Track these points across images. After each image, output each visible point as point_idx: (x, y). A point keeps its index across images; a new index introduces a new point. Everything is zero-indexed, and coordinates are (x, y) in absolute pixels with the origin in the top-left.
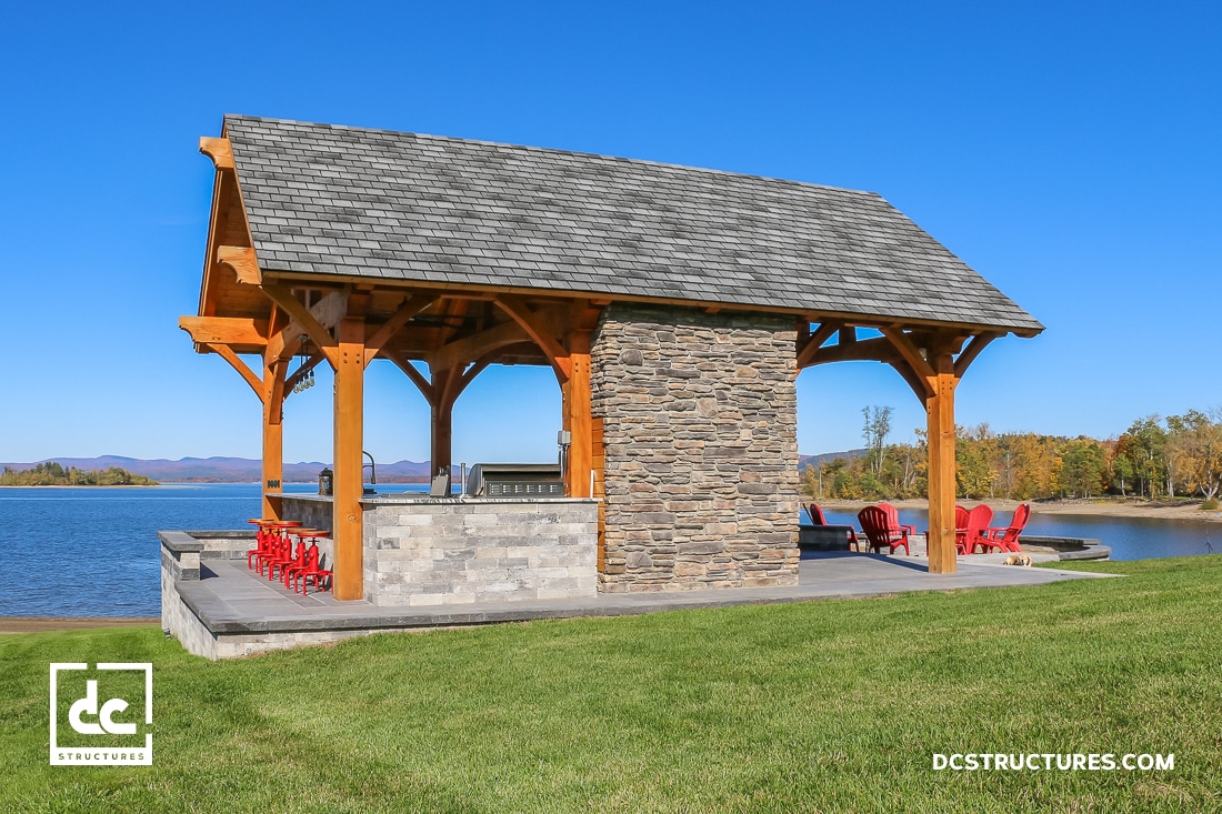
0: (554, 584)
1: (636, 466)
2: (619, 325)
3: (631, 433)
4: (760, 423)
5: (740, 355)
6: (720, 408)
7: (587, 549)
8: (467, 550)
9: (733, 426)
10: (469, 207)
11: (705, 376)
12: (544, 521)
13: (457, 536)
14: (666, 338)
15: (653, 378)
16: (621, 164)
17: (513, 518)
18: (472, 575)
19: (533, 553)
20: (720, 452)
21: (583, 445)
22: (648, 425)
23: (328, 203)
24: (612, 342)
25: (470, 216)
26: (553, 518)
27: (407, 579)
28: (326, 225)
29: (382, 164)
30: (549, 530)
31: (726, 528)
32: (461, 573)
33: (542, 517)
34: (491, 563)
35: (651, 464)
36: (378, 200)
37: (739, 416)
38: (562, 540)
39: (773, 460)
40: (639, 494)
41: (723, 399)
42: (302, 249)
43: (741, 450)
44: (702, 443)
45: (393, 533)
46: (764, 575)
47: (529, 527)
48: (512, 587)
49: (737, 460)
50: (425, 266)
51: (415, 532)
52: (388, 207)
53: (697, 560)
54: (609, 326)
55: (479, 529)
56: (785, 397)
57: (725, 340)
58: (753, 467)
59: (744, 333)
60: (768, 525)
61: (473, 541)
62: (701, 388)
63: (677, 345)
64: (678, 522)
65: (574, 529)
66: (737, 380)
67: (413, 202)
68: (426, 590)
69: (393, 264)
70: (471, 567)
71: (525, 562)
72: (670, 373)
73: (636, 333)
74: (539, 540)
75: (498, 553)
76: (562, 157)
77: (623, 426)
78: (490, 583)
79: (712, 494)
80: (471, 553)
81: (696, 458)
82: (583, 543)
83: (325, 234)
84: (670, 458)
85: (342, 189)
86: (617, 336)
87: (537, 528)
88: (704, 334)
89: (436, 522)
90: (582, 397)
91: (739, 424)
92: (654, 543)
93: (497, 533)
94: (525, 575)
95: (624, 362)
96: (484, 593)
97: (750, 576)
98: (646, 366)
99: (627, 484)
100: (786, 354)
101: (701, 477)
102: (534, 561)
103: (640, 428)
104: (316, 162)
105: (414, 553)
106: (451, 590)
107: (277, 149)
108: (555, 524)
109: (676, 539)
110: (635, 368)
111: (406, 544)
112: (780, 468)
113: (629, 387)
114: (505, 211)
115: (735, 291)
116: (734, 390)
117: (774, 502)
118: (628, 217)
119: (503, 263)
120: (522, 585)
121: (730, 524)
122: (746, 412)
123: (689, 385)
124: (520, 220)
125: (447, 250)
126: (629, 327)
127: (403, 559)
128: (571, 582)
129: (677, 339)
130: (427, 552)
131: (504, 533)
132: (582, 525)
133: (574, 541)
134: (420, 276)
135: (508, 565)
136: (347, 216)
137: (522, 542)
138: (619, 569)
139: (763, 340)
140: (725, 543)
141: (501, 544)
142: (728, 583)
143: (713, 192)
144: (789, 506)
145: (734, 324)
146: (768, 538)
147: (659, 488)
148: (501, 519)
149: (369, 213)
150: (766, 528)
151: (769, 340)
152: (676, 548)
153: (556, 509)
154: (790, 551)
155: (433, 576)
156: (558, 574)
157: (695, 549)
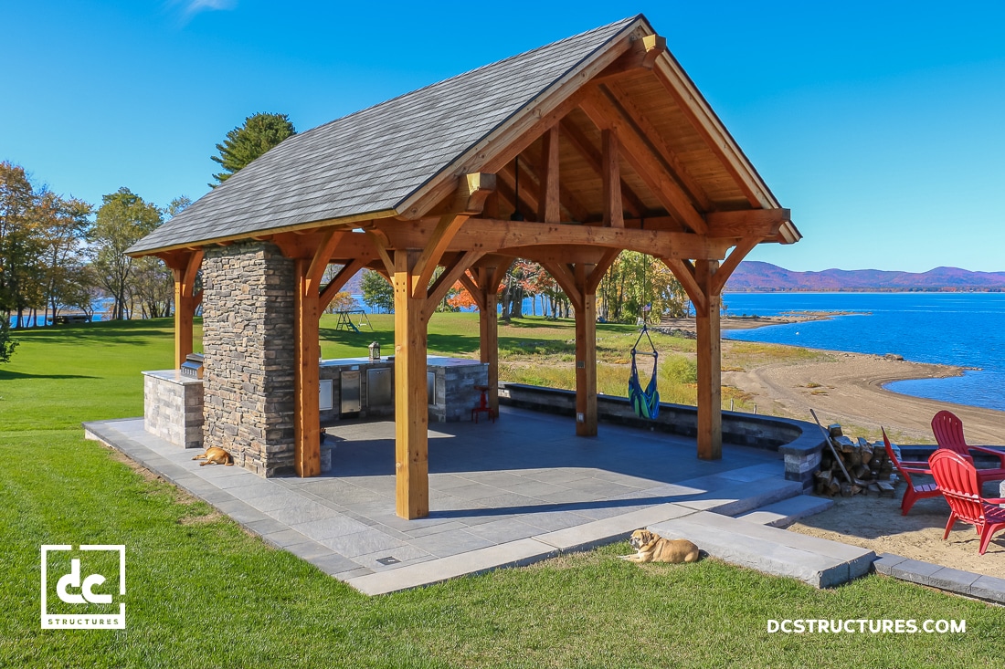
0: (176, 435)
1: (211, 362)
3: (210, 338)
4: (250, 332)
5: (243, 276)
6: (236, 320)
7: (182, 416)
9: (240, 335)
11: (232, 294)
12: (173, 394)
13: (156, 396)
15: (216, 299)
17: (166, 390)
20: (236, 355)
22: (214, 333)
24: (205, 274)
27: (149, 417)
31: (238, 416)
33: (172, 391)
35: (215, 360)
37: (243, 326)
40: (212, 383)
41: (237, 312)
43: (243, 354)
44: (231, 347)
46: (252, 462)
47: (169, 396)
49: (242, 363)
51: (150, 391)
53: (229, 438)
54: (204, 263)
56: (259, 309)
57: (238, 265)
58: (248, 369)
59: (245, 257)
61: (159, 401)
62: (230, 304)
63: (222, 273)
64: (223, 406)
65: (180, 401)
66: (243, 297)
68: (152, 425)
70: (159, 415)
72: (220, 294)
73: (211, 266)
74: (172, 405)
75: (164, 410)
77: (208, 333)
78: (163, 427)
79: (234, 388)
81: (228, 359)
82: (181, 411)
86: (206, 269)
88: (232, 262)
89: (154, 388)
91: (243, 332)
92: (216, 418)
93: (163, 398)
94: (169, 425)
95: (208, 288)
96: (162, 433)
97: (247, 460)
98: (214, 292)
99: (209, 375)
100: (260, 271)
101: (230, 374)
102: (171, 418)
108: (175, 398)
109: (222, 419)
110: (211, 292)
111: (149, 397)
112: (258, 371)
113: (210, 306)
116: (242, 305)
120: (169, 430)
121: (240, 414)
122: (246, 323)
123: (226, 303)
126: (208, 262)
129: (223, 267)
130: (152, 404)
133: (179, 409)
135: (166, 417)
137: (168, 405)
138: (207, 433)
140: (238, 429)
141: (164, 405)
142: (238, 461)
144: (258, 405)
146: (253, 430)
150: (252, 422)
151: (254, 261)
152: (223, 426)
153: (175, 387)
154: (262, 447)
155: (153, 418)
156: (176, 428)
157: (228, 428)
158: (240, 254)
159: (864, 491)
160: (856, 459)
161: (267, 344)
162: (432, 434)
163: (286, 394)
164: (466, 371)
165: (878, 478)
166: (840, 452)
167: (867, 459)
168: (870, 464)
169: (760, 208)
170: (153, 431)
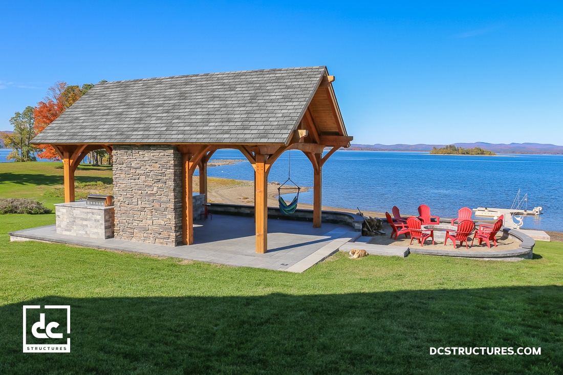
0: (94, 233)
1: (122, 199)
2: (116, 151)
3: (120, 187)
4: (160, 185)
5: (153, 160)
6: (146, 179)
7: (102, 224)
8: (74, 220)
9: (151, 186)
11: (142, 167)
12: (91, 214)
13: (71, 216)
14: (130, 155)
15: (126, 169)
17: (83, 212)
18: (75, 228)
19: (88, 223)
20: (147, 195)
22: (125, 185)
24: (115, 157)
26: (93, 214)
27: (62, 226)
31: (148, 222)
32: (73, 227)
33: (90, 213)
34: (79, 225)
35: (126, 198)
37: (153, 182)
38: (95, 220)
39: (165, 199)
40: (123, 208)
41: (147, 176)
43: (154, 195)
44: (140, 192)
46: (162, 241)
47: (87, 215)
48: (84, 232)
49: (152, 198)
51: (63, 214)
53: (141, 232)
55: (76, 215)
56: (169, 175)
57: (148, 155)
58: (159, 202)
59: (155, 152)
60: (163, 223)
61: (75, 218)
62: (140, 172)
63: (133, 157)
64: (134, 218)
65: (98, 217)
66: (152, 169)
68: (66, 230)
70: (75, 225)
71: (87, 226)
72: (131, 167)
73: (121, 153)
74: (90, 220)
75: (80, 222)
78: (79, 231)
79: (145, 210)
81: (139, 197)
82: (101, 222)
84: (131, 196)
87: (89, 216)
88: (141, 153)
89: (67, 212)
91: (154, 185)
92: (127, 224)
93: (80, 216)
94: (87, 230)
95: (118, 164)
96: (78, 234)
97: (157, 240)
98: (124, 165)
99: (119, 204)
100: (169, 159)
101: (140, 203)
102: (89, 226)
103: (123, 186)
105: (63, 220)
106: (71, 231)
108: (93, 216)
109: (134, 224)
110: (121, 166)
111: (61, 217)
112: (168, 202)
113: (119, 171)
115: (148, 137)
116: (152, 173)
117: (165, 215)
120: (86, 232)
121: (151, 221)
122: (156, 181)
123: (137, 171)
126: (119, 152)
128: (97, 233)
129: (133, 155)
130: (66, 220)
131: (82, 216)
132: (100, 216)
133: (98, 221)
135: (83, 226)
137: (86, 220)
138: (118, 231)
139: (163, 154)
140: (149, 227)
141: (81, 220)
142: (150, 241)
144: (170, 216)
146: (163, 227)
147: (129, 206)
150: (162, 224)
152: (134, 227)
153: (94, 211)
154: (171, 234)
155: (67, 227)
156: (95, 230)
157: (139, 228)
158: (150, 149)
159: (376, 234)
160: (372, 223)
161: (174, 190)
162: (194, 226)
163: (180, 211)
164: (198, 198)
165: (378, 229)
166: (367, 222)
167: (375, 223)
168: (376, 225)
169: (343, 135)
170: (68, 233)
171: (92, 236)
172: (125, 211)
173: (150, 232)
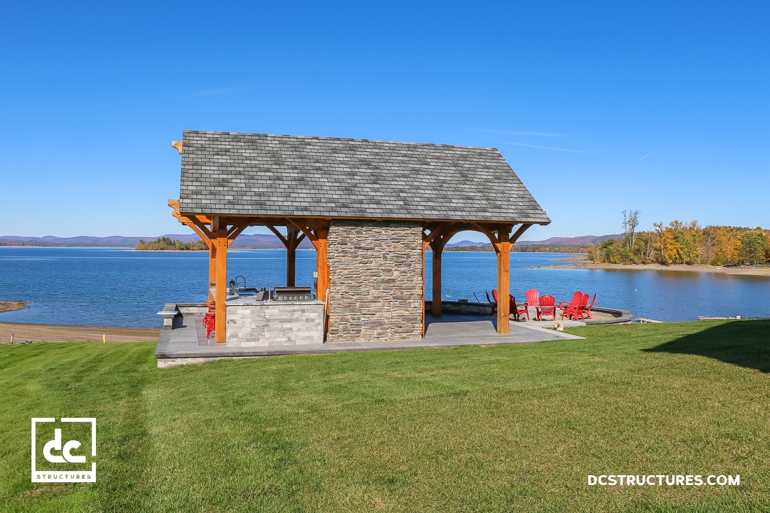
0: (303, 338)
1: (343, 288)
2: (337, 228)
3: (341, 274)
5: (394, 239)
6: (384, 262)
7: (319, 324)
8: (266, 324)
9: (390, 270)
10: (279, 174)
11: (377, 248)
13: (261, 319)
14: (358, 233)
15: (352, 250)
16: (363, 143)
17: (286, 311)
18: (267, 335)
19: (294, 326)
20: (383, 281)
21: (323, 278)
22: (351, 270)
23: (217, 176)
24: (333, 236)
25: (279, 179)
26: (303, 311)
27: (240, 336)
28: (213, 188)
29: (247, 153)
30: (302, 316)
31: (386, 314)
32: (263, 333)
33: (299, 311)
34: (276, 329)
35: (351, 287)
36: (240, 173)
37: (393, 265)
38: (307, 320)
39: (409, 284)
40: (345, 300)
41: (385, 258)
42: (199, 201)
43: (394, 280)
44: (375, 278)
45: (234, 317)
46: (404, 335)
48: (285, 339)
49: (392, 285)
50: (250, 207)
51: (243, 317)
52: (243, 177)
53: (373, 328)
54: (332, 229)
55: (271, 315)
56: (416, 256)
57: (386, 233)
58: (401, 288)
59: (396, 229)
60: (406, 313)
61: (268, 320)
62: (375, 254)
63: (364, 236)
64: (363, 312)
65: (313, 315)
66: (392, 250)
67: (255, 173)
68: (248, 340)
69: (236, 207)
70: (267, 331)
71: (291, 329)
72: (360, 248)
73: (345, 231)
74: (297, 320)
75: (279, 326)
76: (335, 142)
77: (338, 271)
78: (275, 338)
79: (380, 300)
80: (267, 325)
81: (372, 284)
83: (211, 193)
84: (360, 284)
85: (225, 168)
86: (336, 232)
87: (296, 315)
88: (377, 230)
89: (252, 312)
90: (323, 258)
91: (393, 269)
92: (351, 321)
93: (278, 317)
94: (291, 335)
95: (338, 244)
96: (273, 342)
97: (397, 336)
98: (349, 245)
99: (339, 296)
100: (417, 237)
101: (373, 292)
102: (295, 329)
103: (346, 272)
104: (218, 154)
105: (243, 326)
106: (258, 341)
107: (202, 148)
109: (362, 319)
111: (239, 322)
112: (414, 288)
113: (341, 254)
114: (296, 175)
115: (391, 211)
116: (391, 254)
117: (410, 303)
118: (354, 174)
119: (285, 203)
120: (289, 339)
121: (389, 313)
122: (397, 264)
123: (369, 253)
124: (302, 179)
125: (262, 198)
126: (341, 229)
127: (239, 327)
128: (312, 338)
129: (364, 233)
130: (248, 325)
131: (281, 317)
132: (316, 314)
133: (313, 320)
134: (246, 212)
135: (283, 330)
136: (222, 183)
137: (290, 321)
138: (336, 332)
139: (406, 232)
140: (386, 321)
142: (387, 338)
143: (405, 156)
144: (417, 305)
145: (391, 225)
146: (406, 319)
147: (355, 297)
148: (280, 311)
149: (233, 181)
150: (406, 314)
151: (409, 232)
152: (363, 323)
153: (304, 307)
154: (417, 325)
155: (251, 335)
156: (305, 334)
157: (371, 323)
170: (252, 344)
171: (299, 343)
172: (349, 303)
173: (386, 326)
